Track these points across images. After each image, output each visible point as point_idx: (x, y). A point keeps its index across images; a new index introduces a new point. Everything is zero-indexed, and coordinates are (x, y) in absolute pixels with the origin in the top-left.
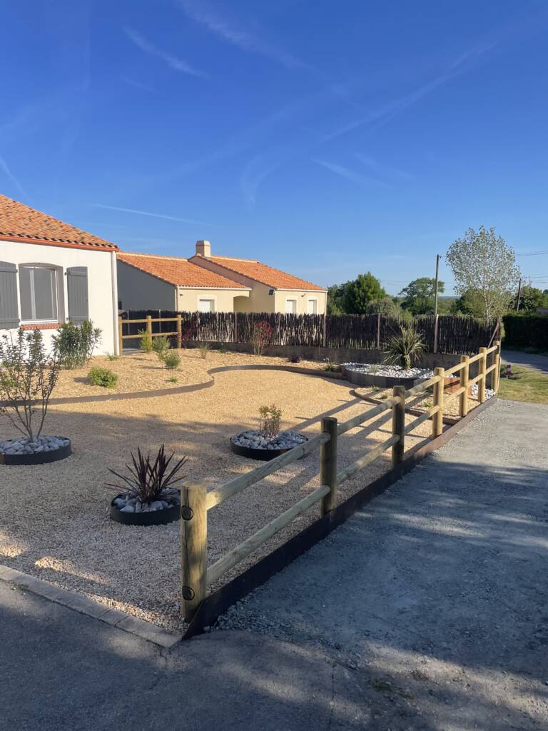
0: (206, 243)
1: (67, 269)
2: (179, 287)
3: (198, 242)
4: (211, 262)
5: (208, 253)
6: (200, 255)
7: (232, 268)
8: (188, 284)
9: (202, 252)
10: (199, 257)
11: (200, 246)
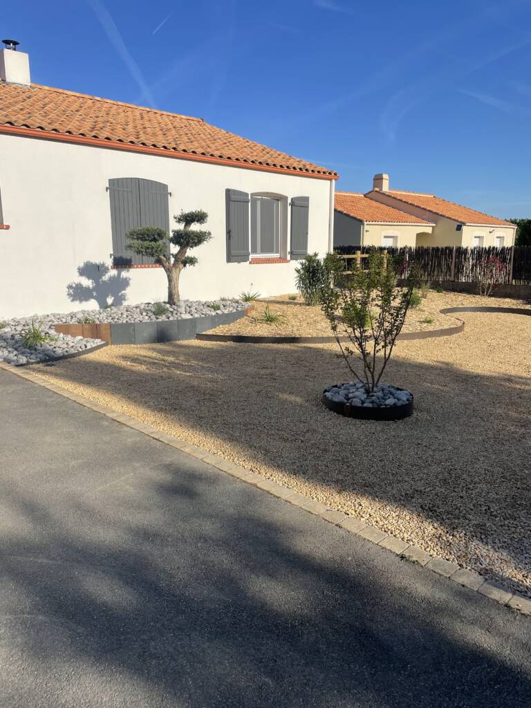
0: (385, 176)
1: (292, 199)
2: (365, 223)
3: (376, 176)
4: (390, 196)
5: (386, 188)
6: (377, 189)
7: (412, 202)
8: (373, 220)
9: (381, 186)
10: (377, 191)
11: (378, 179)
